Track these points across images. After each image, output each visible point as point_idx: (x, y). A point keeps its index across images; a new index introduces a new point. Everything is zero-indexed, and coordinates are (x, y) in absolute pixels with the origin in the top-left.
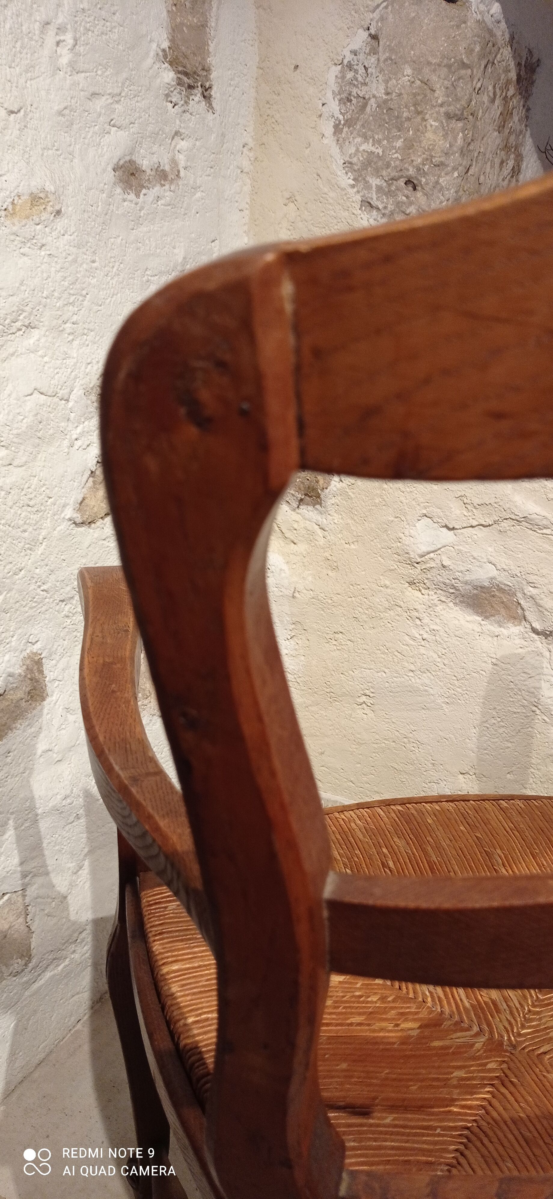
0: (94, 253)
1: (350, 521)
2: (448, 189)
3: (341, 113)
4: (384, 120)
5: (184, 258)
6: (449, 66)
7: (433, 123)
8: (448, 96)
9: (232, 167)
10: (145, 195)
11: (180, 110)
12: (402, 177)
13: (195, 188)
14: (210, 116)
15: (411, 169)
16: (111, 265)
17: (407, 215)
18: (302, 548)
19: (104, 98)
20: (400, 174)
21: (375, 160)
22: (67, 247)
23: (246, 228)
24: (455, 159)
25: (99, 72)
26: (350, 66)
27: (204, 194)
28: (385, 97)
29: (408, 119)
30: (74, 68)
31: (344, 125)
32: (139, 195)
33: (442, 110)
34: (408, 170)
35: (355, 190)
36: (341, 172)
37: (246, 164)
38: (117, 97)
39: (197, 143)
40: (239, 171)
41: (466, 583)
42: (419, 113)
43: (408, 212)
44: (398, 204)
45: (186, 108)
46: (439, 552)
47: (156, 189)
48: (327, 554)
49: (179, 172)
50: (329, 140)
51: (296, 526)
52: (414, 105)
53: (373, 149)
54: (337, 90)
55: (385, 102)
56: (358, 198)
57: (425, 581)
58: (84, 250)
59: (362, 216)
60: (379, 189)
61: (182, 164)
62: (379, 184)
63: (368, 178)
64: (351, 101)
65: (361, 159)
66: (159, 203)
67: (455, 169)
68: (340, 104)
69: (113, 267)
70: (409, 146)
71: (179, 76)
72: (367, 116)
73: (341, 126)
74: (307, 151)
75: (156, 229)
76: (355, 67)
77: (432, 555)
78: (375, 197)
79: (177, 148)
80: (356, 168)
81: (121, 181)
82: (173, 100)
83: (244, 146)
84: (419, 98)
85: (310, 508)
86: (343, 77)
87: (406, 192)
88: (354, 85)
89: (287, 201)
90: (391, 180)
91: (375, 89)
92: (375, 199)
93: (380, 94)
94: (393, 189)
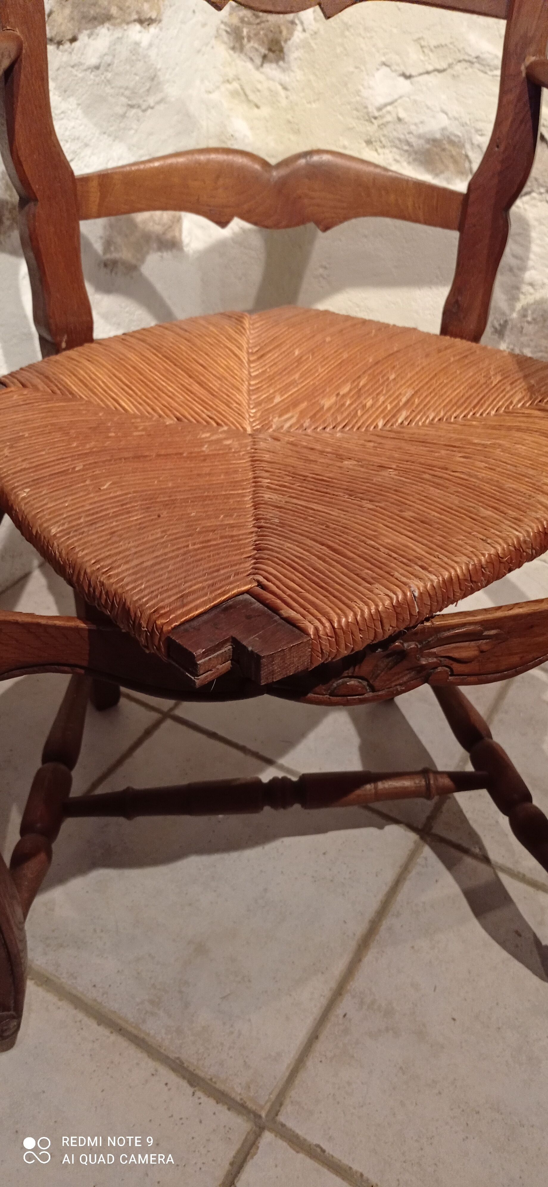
1: (312, 77)
18: (265, 111)
46: (396, 104)
48: (289, 117)
51: (259, 86)
57: (383, 139)
77: (389, 108)
85: (274, 66)
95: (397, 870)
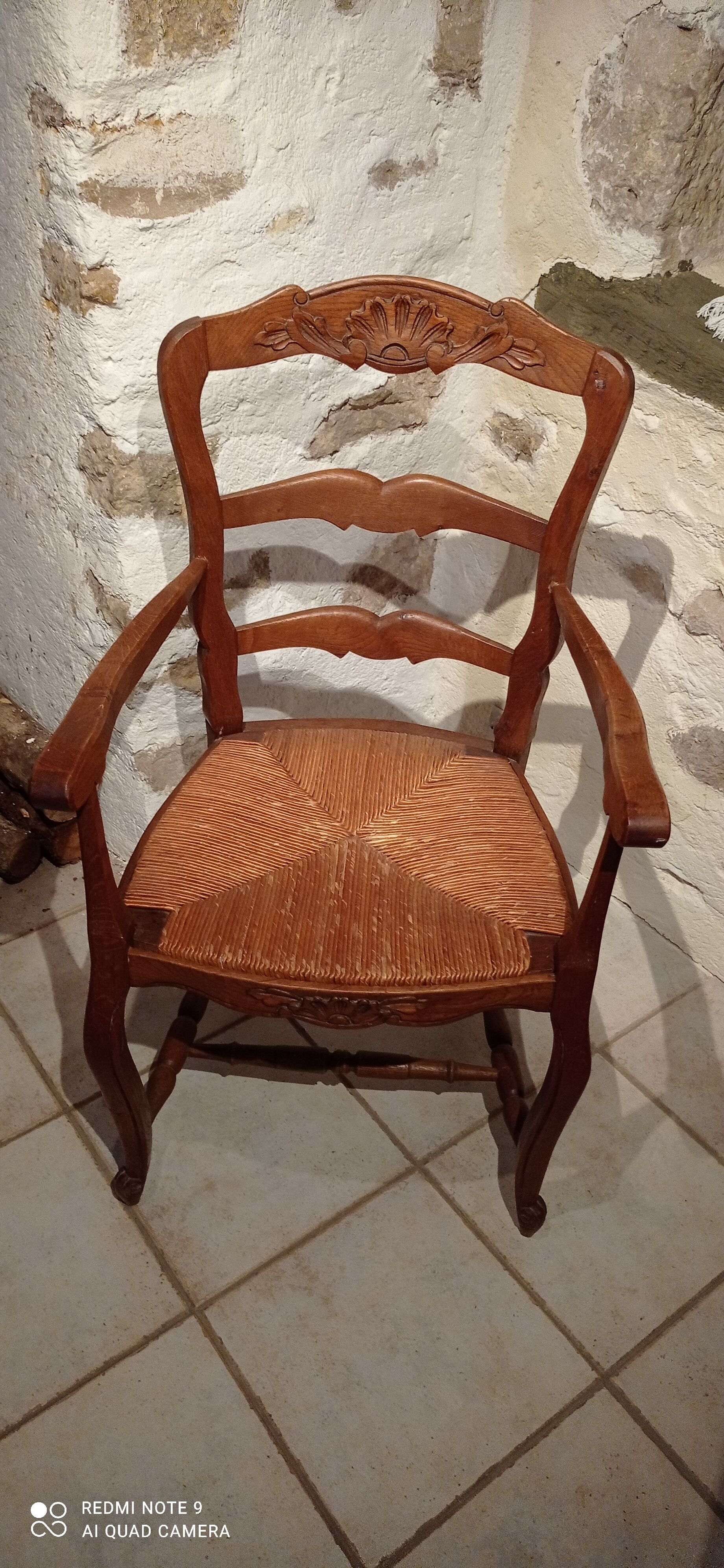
0: (343, 245)
2: (660, 205)
3: (590, 112)
4: (619, 129)
5: (433, 236)
6: (674, 92)
7: (654, 143)
8: (669, 121)
9: (494, 147)
10: (399, 186)
11: (443, 106)
12: (625, 185)
13: (453, 172)
14: (476, 104)
15: (633, 180)
16: (358, 252)
17: (626, 221)
19: (366, 115)
20: (624, 183)
21: (607, 165)
22: (316, 247)
23: (501, 202)
24: (670, 178)
25: (363, 95)
26: (603, 69)
27: (461, 175)
29: (636, 134)
30: (339, 98)
31: (591, 123)
32: (394, 188)
33: (663, 132)
34: (630, 181)
35: (589, 188)
36: (580, 169)
37: (508, 143)
38: (377, 112)
39: (460, 131)
40: (501, 150)
41: (628, 559)
42: (645, 131)
43: (626, 219)
44: (620, 210)
45: (449, 103)
47: (410, 180)
49: (437, 160)
50: (577, 135)
51: (511, 476)
52: (642, 123)
53: (607, 154)
54: (589, 89)
55: (622, 113)
56: (590, 196)
58: (333, 245)
59: (592, 212)
60: (607, 192)
61: (442, 151)
62: (607, 187)
63: (599, 180)
64: (599, 102)
65: (596, 161)
66: (413, 191)
67: (668, 187)
68: (590, 103)
69: (360, 254)
70: (634, 159)
71: (444, 78)
72: (606, 123)
73: (588, 124)
74: (558, 142)
75: (407, 214)
76: (607, 70)
78: (602, 199)
79: (439, 138)
80: (592, 169)
81: (375, 180)
82: (437, 100)
83: (508, 127)
84: (646, 117)
85: (525, 463)
86: (596, 78)
87: (627, 199)
88: (604, 87)
89: (536, 185)
90: (617, 186)
91: (617, 98)
92: (602, 200)
93: (619, 104)
94: (617, 194)
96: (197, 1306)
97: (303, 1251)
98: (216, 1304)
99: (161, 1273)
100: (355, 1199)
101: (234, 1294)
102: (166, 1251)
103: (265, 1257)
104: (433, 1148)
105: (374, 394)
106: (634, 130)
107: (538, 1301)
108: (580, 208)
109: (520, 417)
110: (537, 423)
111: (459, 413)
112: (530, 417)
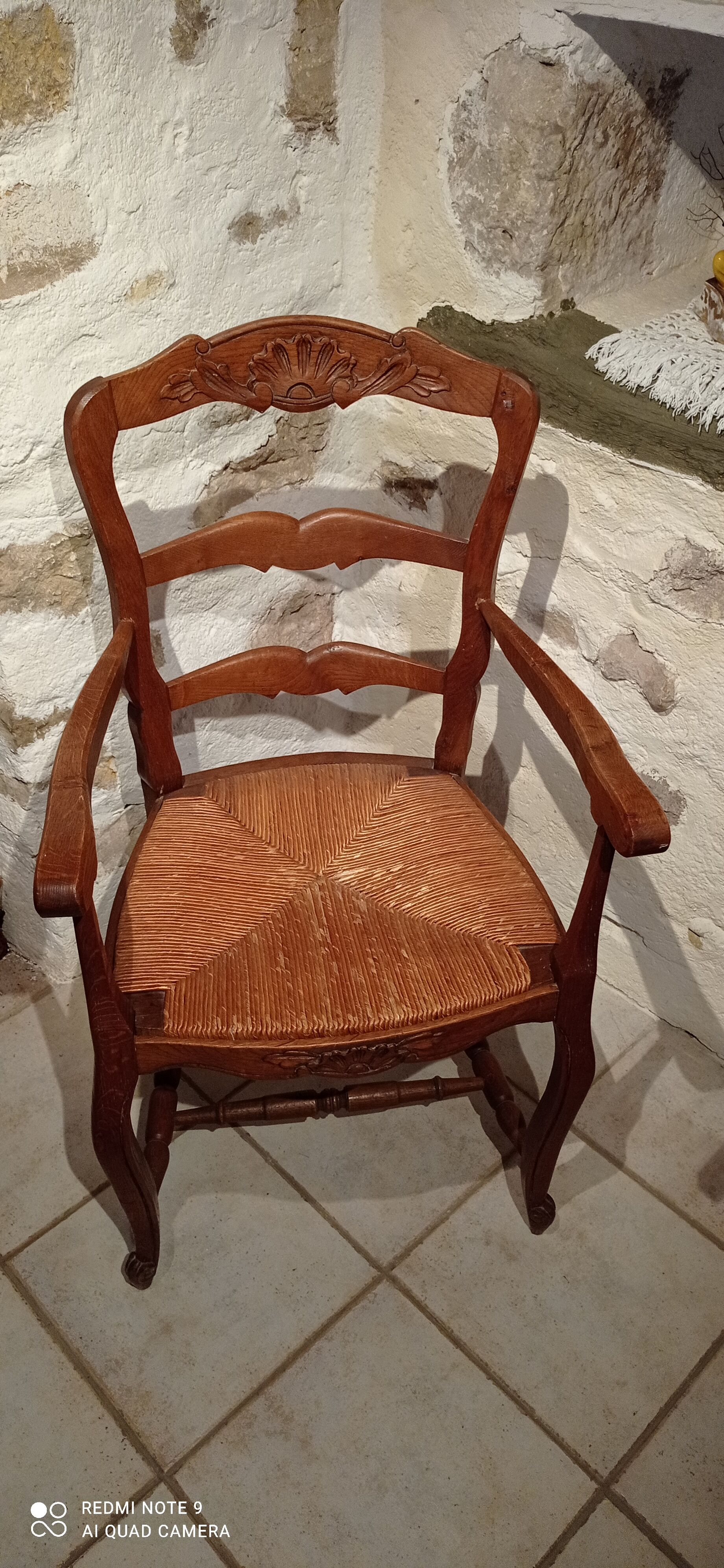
0: (208, 306)
2: (537, 246)
3: (455, 151)
4: (487, 169)
5: (302, 287)
6: (542, 129)
7: (526, 182)
8: (539, 159)
9: (357, 189)
10: (262, 239)
11: (300, 152)
12: (499, 227)
13: (316, 219)
14: (334, 148)
15: (506, 222)
16: (225, 311)
17: (504, 263)
19: (220, 169)
20: (498, 224)
21: (478, 206)
22: (180, 311)
23: (370, 246)
24: (544, 217)
25: (215, 148)
26: (464, 106)
27: (325, 222)
28: (488, 148)
29: (505, 174)
30: (190, 153)
31: (456, 163)
32: (256, 241)
33: (534, 171)
34: (504, 222)
35: (461, 230)
36: (450, 211)
37: (371, 185)
38: (232, 164)
39: (320, 176)
40: (365, 193)
41: (534, 604)
42: (515, 171)
43: (503, 261)
44: (495, 252)
45: (306, 148)
46: (514, 574)
47: (273, 231)
49: (299, 208)
50: (443, 175)
52: (511, 162)
53: (476, 195)
54: (452, 128)
55: (488, 152)
56: (463, 238)
58: (198, 307)
59: (466, 255)
60: (480, 234)
61: (303, 199)
62: (480, 229)
63: (472, 222)
64: (463, 140)
65: (466, 202)
66: (277, 242)
67: (544, 227)
68: (454, 141)
69: (227, 312)
70: (505, 199)
71: (298, 124)
72: (472, 163)
73: (454, 164)
74: (424, 183)
75: (273, 266)
76: (469, 107)
77: (509, 575)
79: (299, 185)
80: (462, 210)
81: (236, 235)
82: (293, 146)
83: (370, 169)
84: (514, 156)
86: (458, 116)
87: (502, 241)
88: (468, 125)
89: (405, 228)
90: (491, 228)
91: (482, 136)
92: (476, 242)
93: (485, 143)
94: (491, 236)
95: (348, 1300)
96: (166, 1471)
97: (274, 1389)
98: (186, 1466)
99: (122, 1437)
100: (324, 1320)
101: (205, 1450)
102: (125, 1411)
103: (233, 1401)
104: (399, 1251)
105: (256, 455)
106: (503, 169)
107: (528, 1411)
108: (453, 250)
109: (410, 465)
110: (428, 470)
111: (345, 465)
112: (421, 465)
